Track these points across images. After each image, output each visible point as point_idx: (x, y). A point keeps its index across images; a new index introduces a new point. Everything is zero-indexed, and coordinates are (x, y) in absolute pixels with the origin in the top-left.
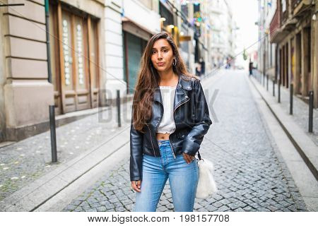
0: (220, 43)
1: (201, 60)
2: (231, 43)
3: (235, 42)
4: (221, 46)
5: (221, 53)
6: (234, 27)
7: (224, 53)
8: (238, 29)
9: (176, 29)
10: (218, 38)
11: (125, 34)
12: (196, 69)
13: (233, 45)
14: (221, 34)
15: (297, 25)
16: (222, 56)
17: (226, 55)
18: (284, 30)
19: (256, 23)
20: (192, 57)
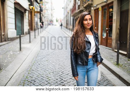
0: (48, 15)
1: (42, 22)
2: (52, 15)
3: (53, 15)
4: (48, 16)
5: (48, 19)
6: (53, 9)
7: (49, 19)
8: (54, 9)
9: (33, 8)
10: (47, 13)
11: (15, 8)
12: (40, 25)
13: (53, 16)
14: (48, 11)
15: (84, 11)
16: (48, 20)
17: (50, 20)
18: (79, 12)
19: (63, 8)
20: (39, 20)
